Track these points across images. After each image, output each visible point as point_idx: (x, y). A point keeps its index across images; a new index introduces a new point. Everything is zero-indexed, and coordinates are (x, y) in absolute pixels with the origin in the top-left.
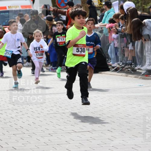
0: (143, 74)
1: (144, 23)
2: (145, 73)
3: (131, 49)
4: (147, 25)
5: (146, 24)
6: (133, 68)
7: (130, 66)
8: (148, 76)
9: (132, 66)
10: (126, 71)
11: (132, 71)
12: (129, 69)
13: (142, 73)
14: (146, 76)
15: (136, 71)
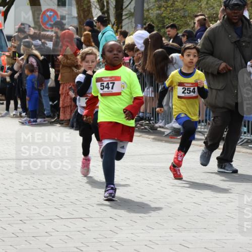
0: (167, 135)
1: (172, 58)
2: (170, 133)
3: (150, 96)
4: (175, 63)
5: (174, 61)
6: (153, 125)
7: (147, 122)
8: (174, 138)
9: (151, 122)
10: (143, 129)
11: (151, 129)
12: (146, 127)
13: (166, 133)
14: (172, 138)
15: (157, 129)
